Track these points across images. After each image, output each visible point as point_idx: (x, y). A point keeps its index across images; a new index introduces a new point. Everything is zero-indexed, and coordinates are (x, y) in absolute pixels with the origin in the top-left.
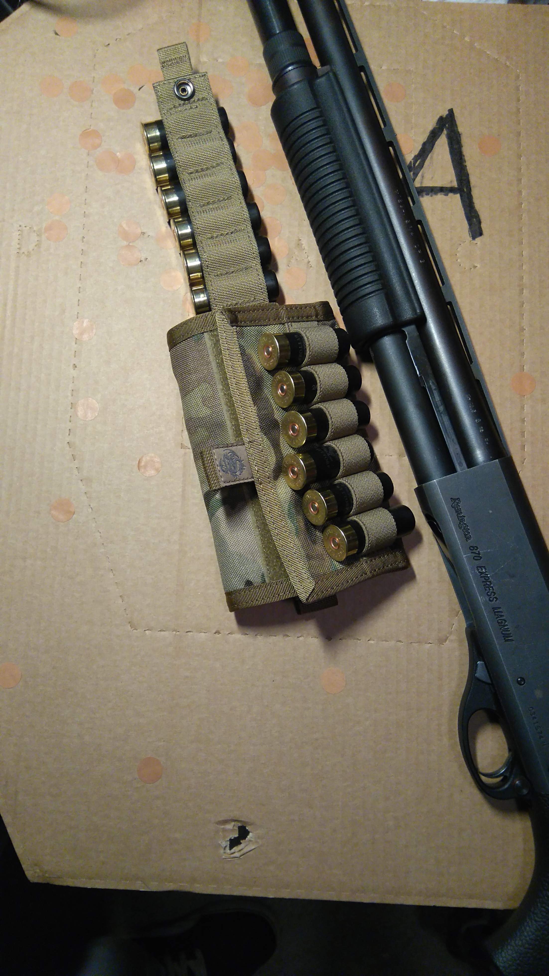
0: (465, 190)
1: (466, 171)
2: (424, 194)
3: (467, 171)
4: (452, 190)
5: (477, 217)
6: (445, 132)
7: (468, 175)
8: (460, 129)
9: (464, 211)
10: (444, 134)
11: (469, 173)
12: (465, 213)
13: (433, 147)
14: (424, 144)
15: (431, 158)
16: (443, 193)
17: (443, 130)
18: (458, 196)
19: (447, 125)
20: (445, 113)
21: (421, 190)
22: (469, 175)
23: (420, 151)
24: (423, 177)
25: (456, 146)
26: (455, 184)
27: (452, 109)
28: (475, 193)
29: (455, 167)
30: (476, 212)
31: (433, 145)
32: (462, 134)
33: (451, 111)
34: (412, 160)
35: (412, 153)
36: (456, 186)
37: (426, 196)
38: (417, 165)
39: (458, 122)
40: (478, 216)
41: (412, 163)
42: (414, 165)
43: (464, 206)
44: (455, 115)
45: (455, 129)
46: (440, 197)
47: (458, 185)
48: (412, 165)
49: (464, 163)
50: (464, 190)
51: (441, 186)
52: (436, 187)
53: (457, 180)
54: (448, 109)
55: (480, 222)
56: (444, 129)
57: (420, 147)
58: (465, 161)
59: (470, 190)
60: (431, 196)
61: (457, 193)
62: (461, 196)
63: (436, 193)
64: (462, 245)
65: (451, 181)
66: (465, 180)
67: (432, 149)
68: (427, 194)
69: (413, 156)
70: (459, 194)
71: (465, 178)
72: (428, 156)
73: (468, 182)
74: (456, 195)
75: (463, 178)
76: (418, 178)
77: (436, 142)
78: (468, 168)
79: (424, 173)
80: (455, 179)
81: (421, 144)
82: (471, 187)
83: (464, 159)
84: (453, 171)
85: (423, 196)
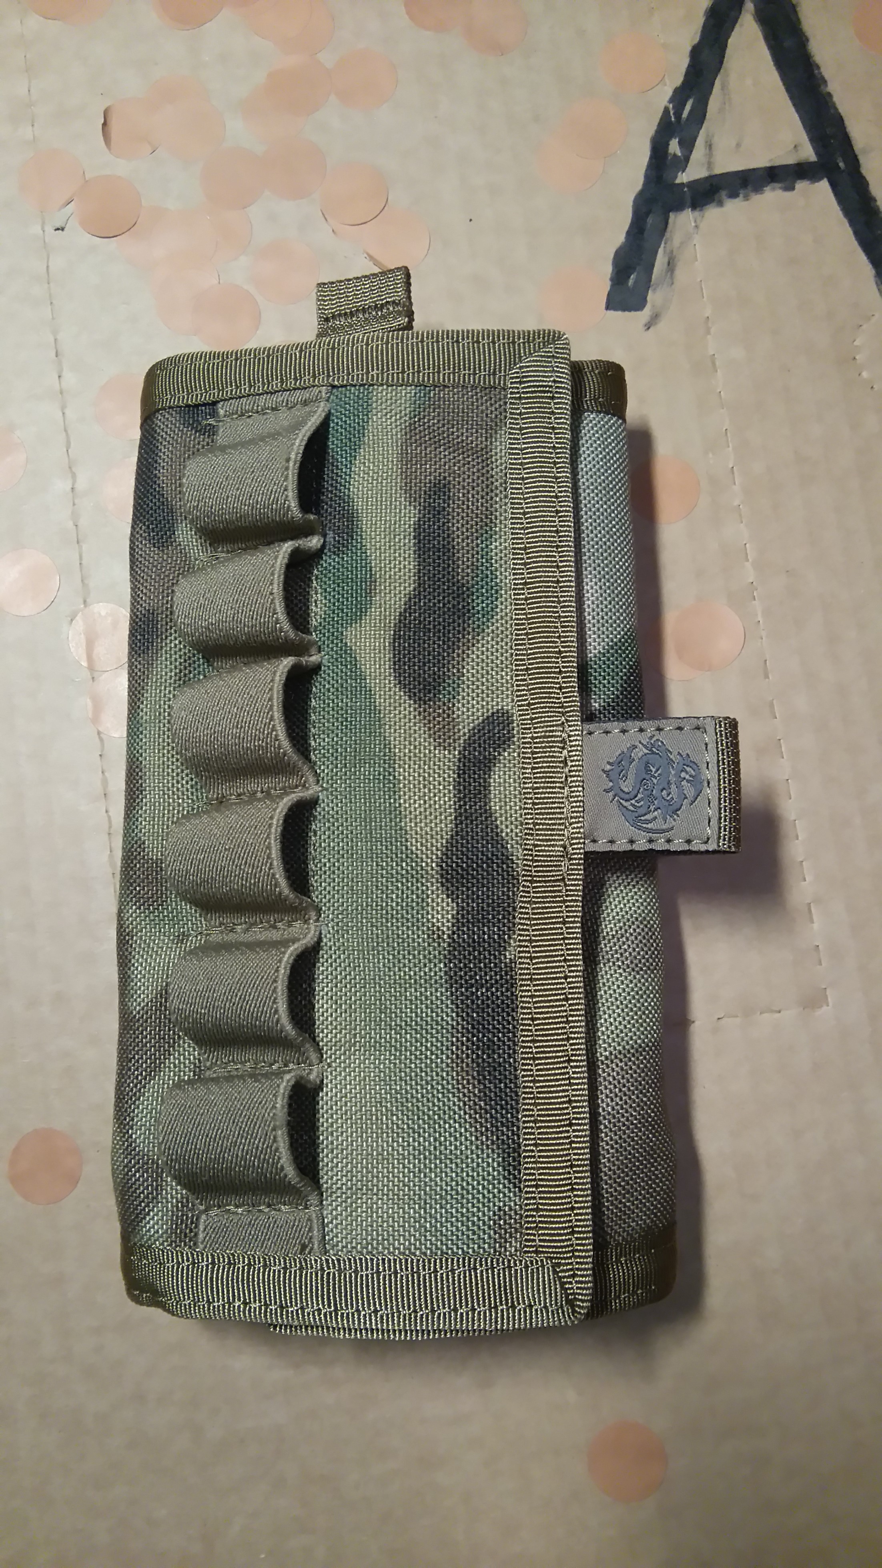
0: (842, 165)
1: (832, 111)
2: (723, 194)
3: (836, 109)
4: (802, 172)
6: (748, 7)
7: (841, 118)
9: (850, 226)
10: (746, 14)
11: (843, 114)
12: (856, 233)
13: (723, 57)
14: (695, 52)
15: (723, 87)
16: (778, 185)
18: (824, 185)
21: (711, 185)
22: (846, 118)
23: (687, 74)
24: (710, 146)
25: (788, 43)
26: (808, 153)
28: (873, 168)
29: (799, 103)
31: (723, 49)
34: (670, 101)
35: (665, 85)
36: (813, 158)
37: (730, 200)
38: (685, 114)
41: (672, 113)
42: (678, 115)
43: (848, 212)
46: (772, 195)
47: (817, 153)
48: (673, 119)
49: (822, 87)
50: (838, 164)
51: (768, 165)
52: (754, 169)
53: (812, 140)
57: (684, 62)
58: (825, 82)
60: (746, 198)
61: (820, 179)
62: (834, 185)
63: (758, 188)
64: (864, 327)
65: (795, 147)
66: (835, 136)
67: (721, 62)
68: (734, 195)
69: (669, 92)
70: (825, 180)
71: (834, 130)
72: (713, 84)
73: (846, 141)
74: (817, 184)
75: (829, 131)
76: (698, 153)
77: (730, 41)
78: (835, 99)
79: (713, 136)
80: (803, 138)
81: (688, 54)
82: (857, 152)
83: (819, 76)
84: (796, 117)
85: (720, 204)
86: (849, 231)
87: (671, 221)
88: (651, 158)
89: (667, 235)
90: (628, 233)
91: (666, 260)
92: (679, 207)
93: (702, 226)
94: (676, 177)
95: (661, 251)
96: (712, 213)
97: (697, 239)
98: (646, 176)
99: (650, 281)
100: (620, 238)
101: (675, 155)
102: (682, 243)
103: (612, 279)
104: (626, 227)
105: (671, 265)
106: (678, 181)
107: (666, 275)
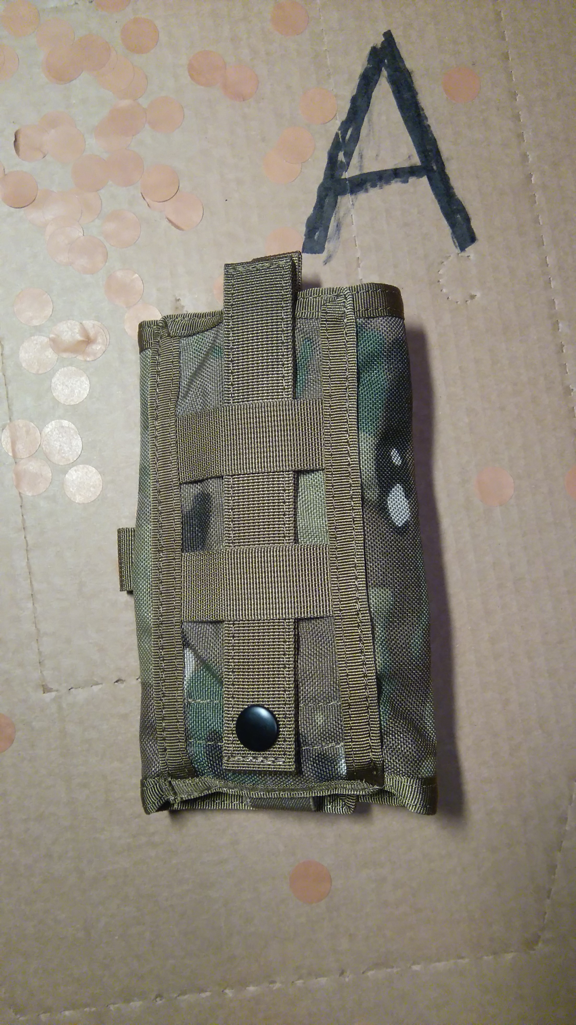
0: (435, 167)
1: (430, 136)
2: (368, 185)
3: (433, 135)
4: (413, 171)
5: (462, 210)
6: (384, 73)
7: (435, 140)
8: (409, 64)
9: (439, 204)
10: (383, 76)
11: (436, 138)
12: (441, 208)
13: (370, 103)
14: (354, 100)
15: (369, 121)
16: (399, 179)
17: (381, 70)
18: (425, 180)
19: (386, 61)
20: (379, 40)
21: (362, 180)
22: (437, 140)
23: (349, 112)
24: (361, 157)
25: (406, 95)
26: (416, 160)
27: (389, 31)
28: (452, 169)
29: (411, 131)
30: (459, 203)
31: (369, 98)
32: (412, 71)
33: (388, 35)
34: (339, 129)
35: (336, 119)
36: (419, 164)
37: (372, 188)
38: (347, 137)
39: (404, 54)
40: (464, 209)
41: (340, 136)
42: (344, 138)
43: (437, 195)
44: (396, 40)
45: (401, 64)
46: (396, 186)
47: (421, 161)
48: (341, 140)
49: (425, 121)
50: (432, 167)
51: (394, 167)
52: (386, 170)
53: (418, 152)
54: (383, 33)
55: (467, 220)
56: (383, 68)
57: (348, 106)
58: (426, 118)
59: (442, 166)
60: (381, 187)
61: (423, 176)
62: (430, 179)
63: (388, 182)
64: (445, 263)
65: (409, 157)
66: (431, 151)
67: (368, 106)
68: (374, 186)
69: (338, 123)
70: (426, 176)
71: (431, 147)
72: (363, 119)
73: (438, 153)
74: (421, 179)
75: (428, 147)
76: (355, 160)
77: (373, 93)
78: (432, 128)
79: (363, 150)
80: (414, 152)
81: (350, 101)
82: (444, 160)
83: (423, 115)
84: (410, 138)
85: (367, 191)
86: (437, 207)
87: (339, 201)
88: (328, 164)
89: (336, 209)
90: (315, 208)
91: (335, 224)
92: (343, 193)
93: (356, 204)
94: (342, 175)
95: (333, 219)
96: (362, 196)
97: (353, 211)
98: (325, 174)
99: (327, 236)
100: (310, 211)
101: (342, 162)
102: (345, 214)
103: (305, 235)
104: (314, 205)
105: (338, 226)
106: (343, 177)
107: (335, 233)
